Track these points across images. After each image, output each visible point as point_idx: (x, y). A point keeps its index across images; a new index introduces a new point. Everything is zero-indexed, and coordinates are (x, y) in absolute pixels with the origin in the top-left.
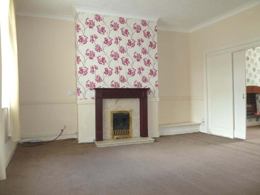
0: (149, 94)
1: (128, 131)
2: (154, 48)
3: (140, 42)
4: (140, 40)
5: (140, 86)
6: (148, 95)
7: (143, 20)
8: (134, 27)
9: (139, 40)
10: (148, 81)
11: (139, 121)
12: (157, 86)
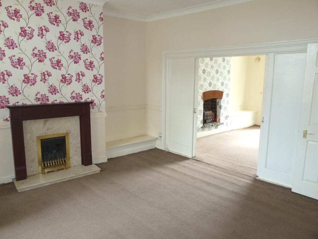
0: (93, 108)
1: (65, 161)
2: (99, 45)
3: (78, 35)
4: (79, 32)
5: (80, 98)
6: (91, 110)
7: (82, 3)
8: (69, 12)
9: (77, 33)
10: (90, 91)
11: (79, 145)
12: (104, 97)
